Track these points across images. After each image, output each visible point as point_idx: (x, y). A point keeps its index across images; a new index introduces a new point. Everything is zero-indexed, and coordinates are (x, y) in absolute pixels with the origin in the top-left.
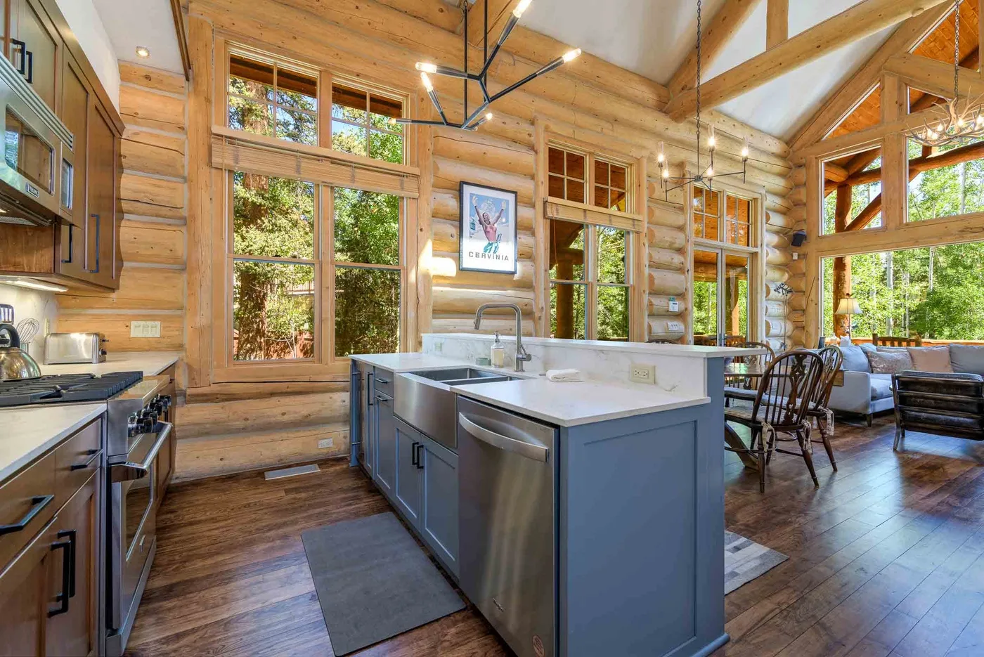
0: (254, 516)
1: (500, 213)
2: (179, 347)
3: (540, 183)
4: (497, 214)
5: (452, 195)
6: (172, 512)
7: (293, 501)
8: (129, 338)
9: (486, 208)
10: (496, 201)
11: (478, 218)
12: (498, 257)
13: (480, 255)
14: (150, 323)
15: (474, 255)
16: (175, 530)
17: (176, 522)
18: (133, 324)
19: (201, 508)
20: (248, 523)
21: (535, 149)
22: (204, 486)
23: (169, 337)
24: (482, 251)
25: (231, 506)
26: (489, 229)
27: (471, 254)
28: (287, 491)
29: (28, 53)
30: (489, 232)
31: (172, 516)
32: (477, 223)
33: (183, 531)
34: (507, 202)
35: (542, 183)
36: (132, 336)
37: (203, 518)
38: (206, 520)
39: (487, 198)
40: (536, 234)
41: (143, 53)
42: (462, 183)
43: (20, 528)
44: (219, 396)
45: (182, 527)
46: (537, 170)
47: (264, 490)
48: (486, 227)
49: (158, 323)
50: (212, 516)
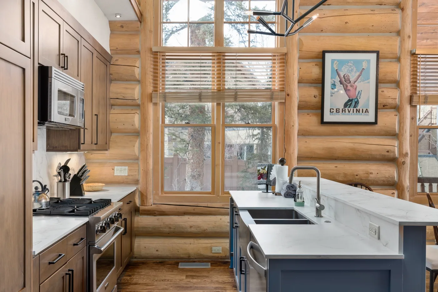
0: (166, 287)
1: (361, 73)
2: (136, 182)
3: (406, 37)
4: (358, 74)
5: (314, 64)
6: (130, 276)
7: (188, 283)
8: (114, 176)
9: (346, 70)
10: (357, 63)
11: (339, 80)
12: (358, 111)
13: (341, 111)
14: (123, 168)
15: (335, 111)
16: (128, 285)
17: (130, 282)
18: (116, 168)
19: (142, 276)
20: (162, 289)
21: (402, 6)
22: (147, 265)
23: (132, 175)
24: (341, 107)
25: (156, 279)
26: (349, 88)
27: (332, 111)
28: (187, 276)
29: (66, 56)
30: (349, 90)
31: (129, 278)
32: (337, 84)
33: (131, 286)
34: (368, 61)
35: (409, 37)
36: (115, 175)
37: (142, 282)
38: (143, 284)
39: (348, 61)
40: (402, 86)
41: (118, 16)
42: (324, 52)
43: (54, 263)
44: (156, 212)
45: (132, 284)
46: (403, 26)
47: (175, 273)
48: (347, 86)
49: (127, 168)
50: (146, 282)
